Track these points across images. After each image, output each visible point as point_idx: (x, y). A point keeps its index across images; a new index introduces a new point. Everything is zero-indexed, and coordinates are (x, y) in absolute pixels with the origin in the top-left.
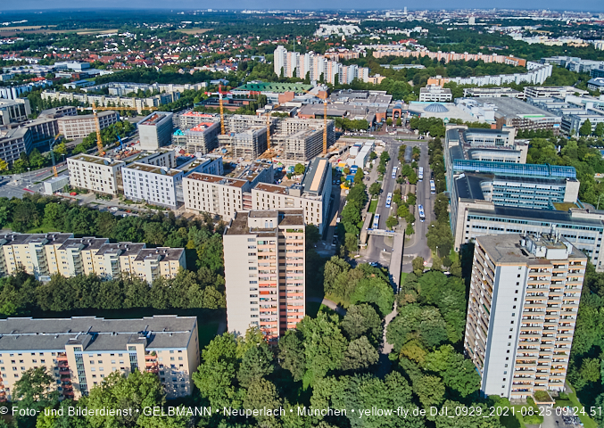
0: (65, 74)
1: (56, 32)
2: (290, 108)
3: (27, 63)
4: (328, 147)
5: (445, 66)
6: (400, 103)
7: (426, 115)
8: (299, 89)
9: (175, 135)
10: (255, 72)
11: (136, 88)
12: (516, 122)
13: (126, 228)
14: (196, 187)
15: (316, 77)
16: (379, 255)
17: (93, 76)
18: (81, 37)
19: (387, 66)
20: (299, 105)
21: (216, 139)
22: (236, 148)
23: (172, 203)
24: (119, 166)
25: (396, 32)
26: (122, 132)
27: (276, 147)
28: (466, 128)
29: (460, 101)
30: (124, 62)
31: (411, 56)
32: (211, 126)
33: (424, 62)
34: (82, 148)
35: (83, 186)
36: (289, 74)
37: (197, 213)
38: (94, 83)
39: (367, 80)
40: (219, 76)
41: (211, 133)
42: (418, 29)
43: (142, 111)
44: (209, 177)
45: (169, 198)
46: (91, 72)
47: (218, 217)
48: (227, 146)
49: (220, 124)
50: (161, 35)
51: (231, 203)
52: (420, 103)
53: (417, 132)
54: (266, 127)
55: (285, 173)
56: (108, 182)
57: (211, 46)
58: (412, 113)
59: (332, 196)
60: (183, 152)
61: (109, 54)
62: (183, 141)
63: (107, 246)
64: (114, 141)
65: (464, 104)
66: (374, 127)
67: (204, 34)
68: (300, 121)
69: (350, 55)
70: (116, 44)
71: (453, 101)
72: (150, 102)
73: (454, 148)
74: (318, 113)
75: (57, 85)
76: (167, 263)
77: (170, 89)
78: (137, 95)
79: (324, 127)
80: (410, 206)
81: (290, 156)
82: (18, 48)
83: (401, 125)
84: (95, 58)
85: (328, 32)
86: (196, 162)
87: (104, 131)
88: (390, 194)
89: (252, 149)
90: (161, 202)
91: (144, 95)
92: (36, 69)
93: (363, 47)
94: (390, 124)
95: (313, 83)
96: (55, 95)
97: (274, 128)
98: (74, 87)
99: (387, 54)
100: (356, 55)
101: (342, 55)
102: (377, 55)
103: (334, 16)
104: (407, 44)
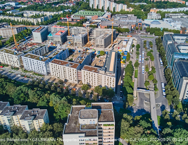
0: (9, 7)
2: (96, 23)
4: (113, 41)
5: (154, 3)
7: (153, 26)
8: (100, 14)
9: (49, 36)
10: (82, 6)
13: (19, 94)
14: (55, 66)
15: (106, 9)
16: (143, 104)
17: (19, 8)
19: (133, 3)
21: (66, 38)
22: (74, 42)
23: (45, 72)
24: (21, 55)
26: (27, 34)
27: (92, 41)
28: (173, 34)
30: (32, 2)
32: (64, 32)
33: (146, 2)
34: (8, 42)
35: (6, 63)
36: (95, 7)
37: (57, 78)
38: (19, 11)
39: (126, 10)
40: (68, 8)
41: (64, 35)
43: (37, 24)
44: (61, 62)
45: (43, 71)
46: (18, 6)
47: (66, 81)
48: (71, 40)
51: (72, 75)
52: (148, 20)
53: (149, 33)
54: (87, 32)
55: (96, 54)
56: (16, 62)
58: (147, 25)
59: (117, 67)
60: (52, 43)
62: (52, 38)
63: (7, 108)
64: (23, 39)
65: (167, 21)
66: (131, 31)
68: (101, 30)
71: (162, 19)
72: (39, 20)
73: (170, 44)
74: (108, 25)
76: (37, 121)
77: (48, 14)
78: (35, 16)
79: (112, 33)
80: (154, 74)
81: (97, 46)
83: (142, 30)
84: (21, 0)
86: (56, 52)
87: (19, 34)
88: (143, 67)
89: (81, 43)
90: (40, 72)
94: (137, 29)
95: (105, 11)
96: (2, 17)
97: (90, 33)
98: (11, 13)
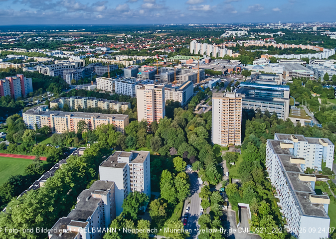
0: (99, 52)
1: (97, 35)
2: (189, 66)
3: (85, 48)
6: (242, 65)
10: (181, 52)
11: (127, 57)
12: (291, 73)
17: (110, 53)
18: (109, 37)
19: (248, 51)
20: (195, 65)
21: (155, 76)
22: (161, 79)
24: (114, 81)
25: (265, 34)
27: (179, 80)
29: (271, 64)
30: (125, 48)
31: (264, 46)
32: (153, 70)
35: (101, 89)
36: (197, 53)
38: (111, 56)
40: (165, 53)
41: (152, 73)
42: (279, 33)
46: (110, 51)
49: (157, 70)
50: (145, 36)
54: (174, 71)
56: (110, 87)
57: (167, 41)
61: (119, 44)
62: (141, 77)
64: (115, 76)
65: (272, 66)
66: (225, 74)
67: (165, 36)
69: (231, 45)
70: (123, 40)
73: (248, 80)
75: (96, 56)
77: (141, 58)
82: (81, 41)
84: (113, 46)
85: (228, 35)
89: (167, 80)
91: (130, 60)
92: (88, 50)
93: (241, 42)
95: (204, 56)
96: (95, 59)
98: (102, 57)
99: (251, 45)
100: (235, 45)
101: (227, 45)
102: (246, 45)
103: (237, 27)
104: (268, 40)
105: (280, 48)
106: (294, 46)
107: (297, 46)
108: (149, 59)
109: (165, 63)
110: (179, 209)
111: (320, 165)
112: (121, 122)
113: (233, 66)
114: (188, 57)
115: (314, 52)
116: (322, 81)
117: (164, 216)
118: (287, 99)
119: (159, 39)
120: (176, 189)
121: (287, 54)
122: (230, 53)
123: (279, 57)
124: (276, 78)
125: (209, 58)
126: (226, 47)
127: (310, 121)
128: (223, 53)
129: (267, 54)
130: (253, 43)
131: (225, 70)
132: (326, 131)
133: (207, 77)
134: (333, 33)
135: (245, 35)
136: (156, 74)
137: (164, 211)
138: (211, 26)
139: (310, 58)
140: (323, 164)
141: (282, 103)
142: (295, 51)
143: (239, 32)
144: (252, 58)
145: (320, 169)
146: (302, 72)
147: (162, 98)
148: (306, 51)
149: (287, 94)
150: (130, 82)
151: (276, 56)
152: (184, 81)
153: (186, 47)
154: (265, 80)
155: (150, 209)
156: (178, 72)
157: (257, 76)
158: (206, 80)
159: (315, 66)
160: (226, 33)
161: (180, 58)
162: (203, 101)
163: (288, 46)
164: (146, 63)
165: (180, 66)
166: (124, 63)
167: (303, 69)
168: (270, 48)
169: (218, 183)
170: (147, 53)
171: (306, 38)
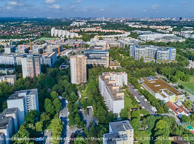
10: (45, 35)
11: (4, 40)
20: (55, 43)
25: (96, 24)
30: (0, 34)
31: (96, 31)
36: (55, 36)
42: (103, 23)
49: (30, 47)
57: (33, 29)
67: (31, 25)
69: (77, 31)
77: (16, 40)
85: (74, 25)
91: (7, 42)
93: (83, 29)
99: (89, 30)
100: (79, 31)
101: (74, 31)
102: (85, 31)
103: (80, 20)
104: (98, 28)
105: (104, 32)
106: (111, 31)
107: (113, 31)
108: (22, 41)
109: (34, 43)
110: (57, 116)
111: (122, 85)
112: (11, 79)
113: (79, 43)
114: (51, 38)
115: (121, 33)
116: (124, 48)
117: (49, 120)
118: (108, 57)
119: (26, 27)
120: (54, 106)
121: (108, 35)
122: (77, 35)
123: (104, 37)
124: (102, 47)
125: (64, 39)
126: (74, 32)
127: (118, 66)
128: (72, 35)
129: (97, 35)
130: (89, 29)
131: (75, 45)
132: (124, 69)
133: (64, 50)
134: (130, 23)
135: (85, 24)
136: (30, 50)
137: (49, 117)
138: (63, 19)
139: (119, 37)
140: (124, 83)
141: (105, 59)
142: (112, 33)
143: (81, 23)
144: (89, 38)
145: (122, 86)
146: (115, 44)
147: (38, 62)
148: (117, 33)
149: (108, 55)
150: (12, 56)
151: (102, 36)
152: (50, 53)
153: (47, 32)
154: (97, 49)
155: (41, 118)
156: (45, 48)
157: (93, 47)
158: (64, 52)
159: (121, 41)
160: (73, 24)
161: (45, 39)
162: (64, 63)
163: (108, 31)
164: (21, 43)
165: (46, 44)
166: (2, 44)
167: (115, 42)
168: (99, 32)
169: (76, 100)
170: (20, 37)
171: (117, 26)
